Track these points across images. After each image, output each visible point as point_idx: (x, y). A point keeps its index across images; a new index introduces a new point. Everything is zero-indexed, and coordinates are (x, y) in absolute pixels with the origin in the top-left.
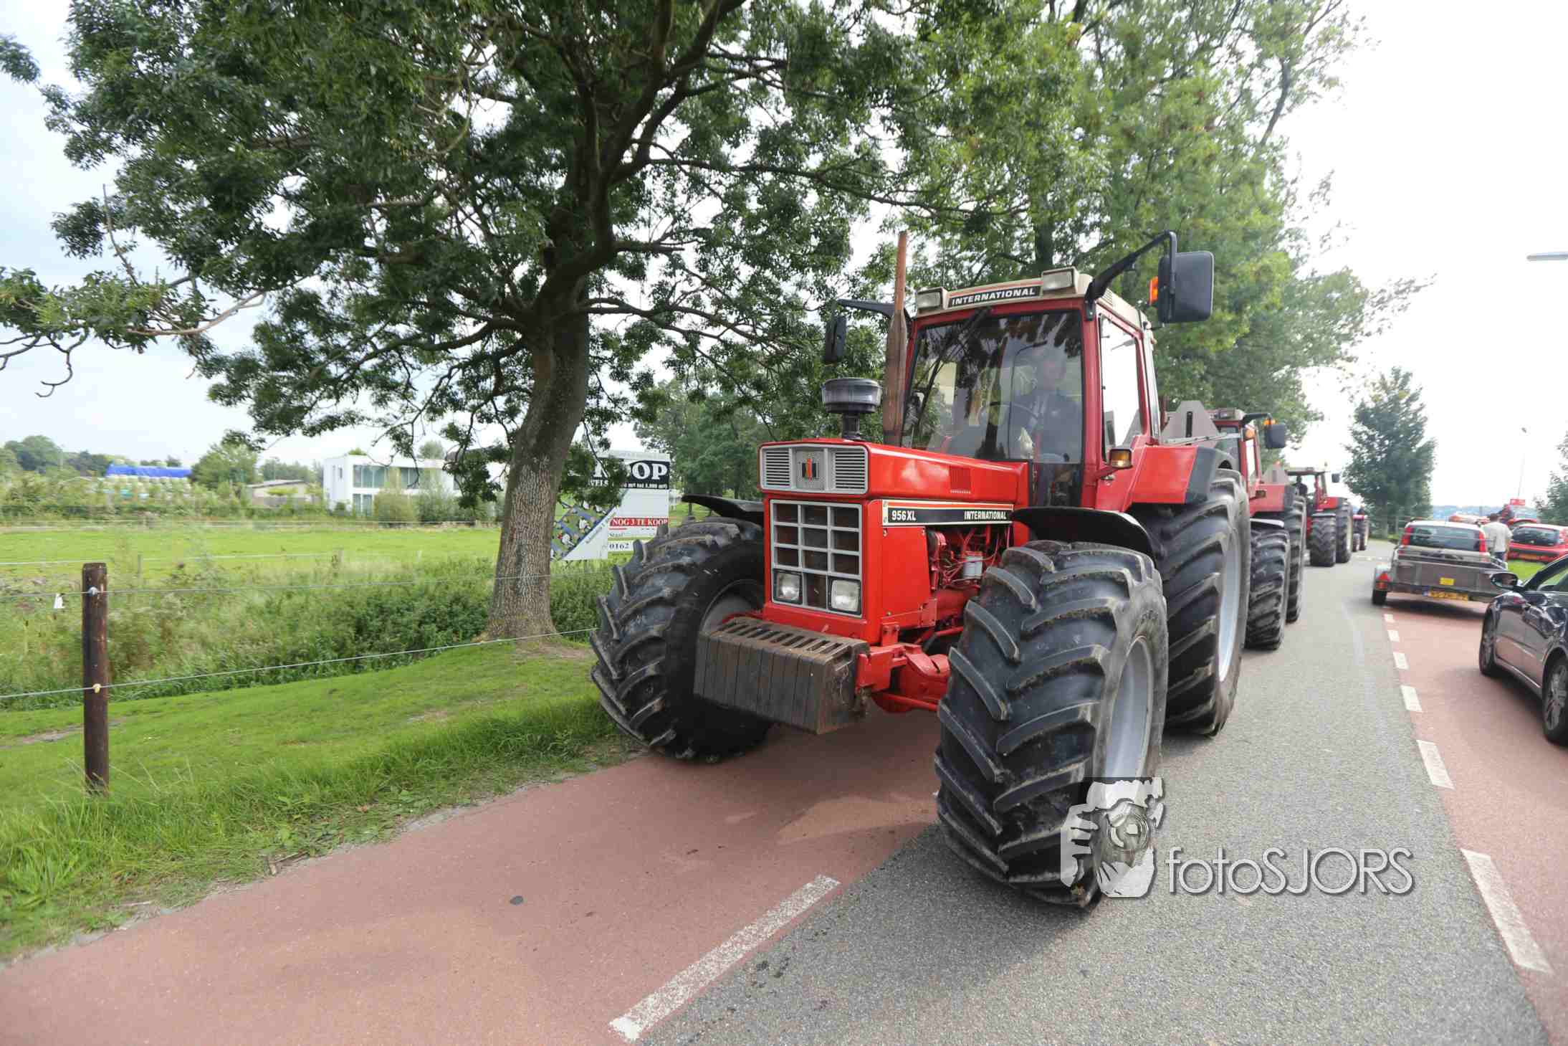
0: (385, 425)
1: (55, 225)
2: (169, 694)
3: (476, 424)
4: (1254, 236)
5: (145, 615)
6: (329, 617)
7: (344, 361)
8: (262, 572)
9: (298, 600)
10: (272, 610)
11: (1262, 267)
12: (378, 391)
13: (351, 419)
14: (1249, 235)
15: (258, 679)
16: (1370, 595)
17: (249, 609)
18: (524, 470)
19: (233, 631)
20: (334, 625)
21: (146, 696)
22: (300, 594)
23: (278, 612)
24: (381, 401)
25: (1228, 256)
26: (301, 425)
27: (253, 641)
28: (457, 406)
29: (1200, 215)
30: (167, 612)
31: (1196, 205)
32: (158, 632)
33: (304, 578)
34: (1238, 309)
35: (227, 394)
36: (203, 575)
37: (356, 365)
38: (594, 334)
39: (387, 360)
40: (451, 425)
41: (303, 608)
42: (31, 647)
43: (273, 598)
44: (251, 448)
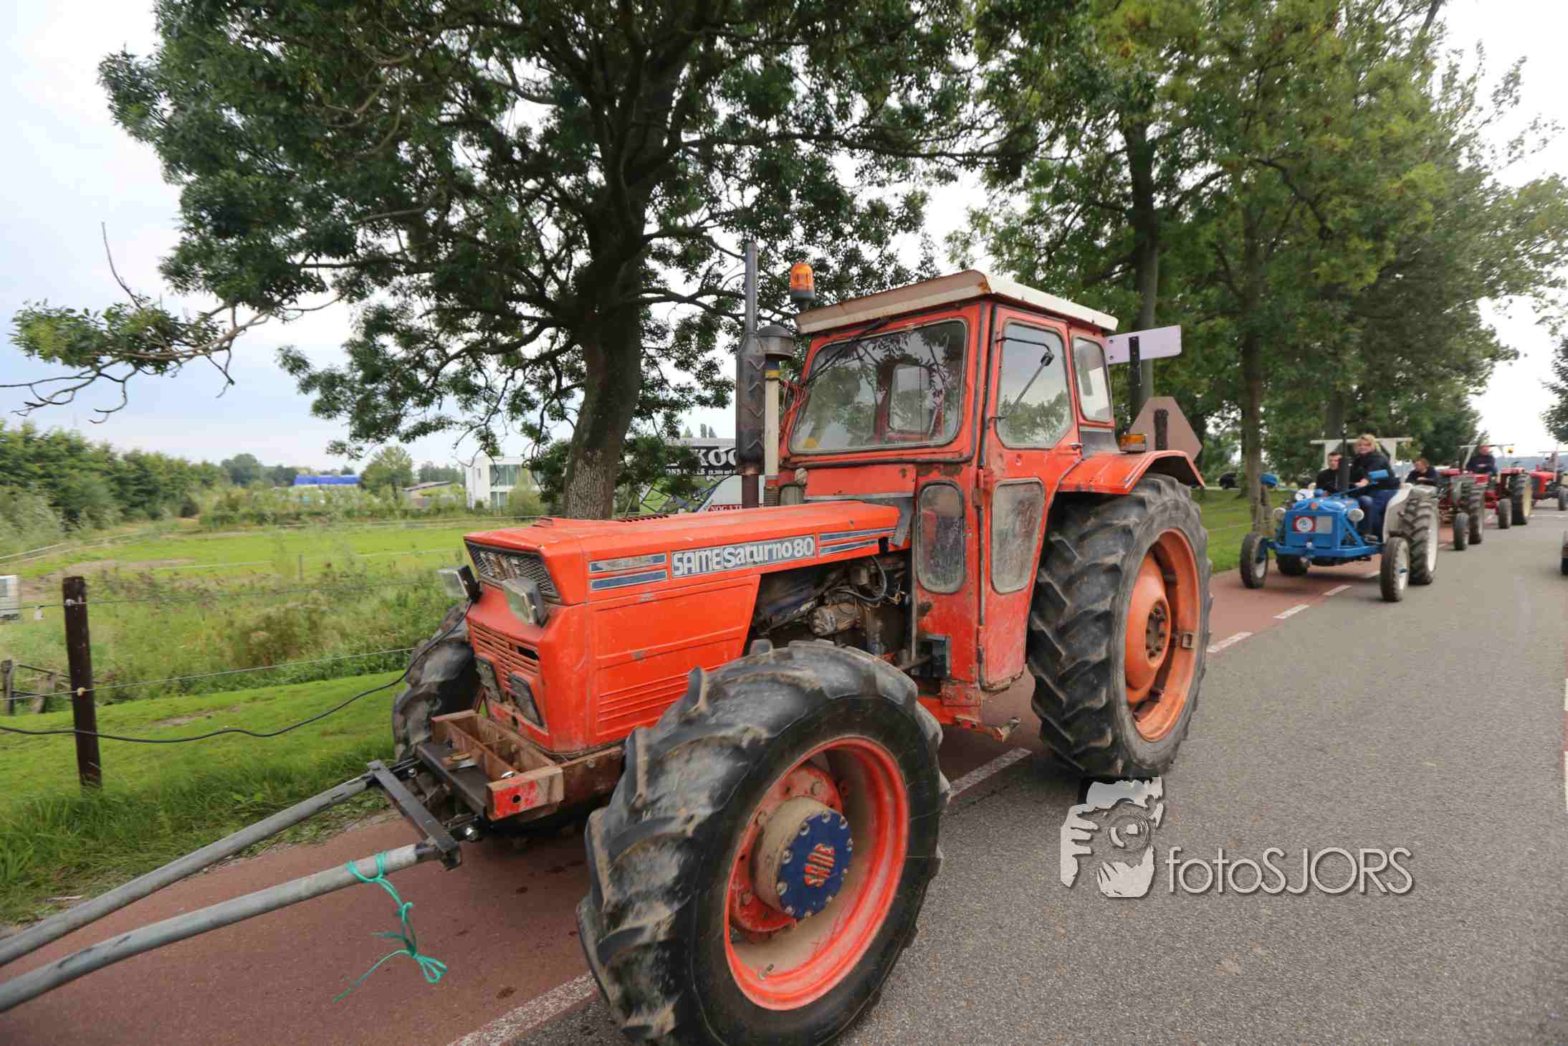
0: (471, 428)
2: (311, 679)
3: (548, 422)
4: (1397, 147)
5: (294, 609)
7: (428, 369)
8: (400, 567)
9: (423, 593)
10: (402, 603)
11: (1405, 183)
12: (464, 396)
13: (441, 424)
14: (1391, 147)
15: (386, 667)
17: (384, 602)
18: (579, 464)
19: (367, 621)
21: (294, 681)
22: (423, 587)
23: (405, 606)
24: (466, 406)
25: (1362, 175)
26: (398, 433)
27: (383, 632)
28: (531, 405)
29: (1326, 132)
30: (312, 606)
31: (1319, 121)
32: (306, 624)
33: (430, 573)
34: (1377, 235)
35: (326, 408)
36: (349, 572)
37: (435, 373)
38: (653, 326)
39: (468, 367)
40: (525, 425)
41: (425, 601)
42: (209, 638)
43: (403, 592)
44: (351, 457)
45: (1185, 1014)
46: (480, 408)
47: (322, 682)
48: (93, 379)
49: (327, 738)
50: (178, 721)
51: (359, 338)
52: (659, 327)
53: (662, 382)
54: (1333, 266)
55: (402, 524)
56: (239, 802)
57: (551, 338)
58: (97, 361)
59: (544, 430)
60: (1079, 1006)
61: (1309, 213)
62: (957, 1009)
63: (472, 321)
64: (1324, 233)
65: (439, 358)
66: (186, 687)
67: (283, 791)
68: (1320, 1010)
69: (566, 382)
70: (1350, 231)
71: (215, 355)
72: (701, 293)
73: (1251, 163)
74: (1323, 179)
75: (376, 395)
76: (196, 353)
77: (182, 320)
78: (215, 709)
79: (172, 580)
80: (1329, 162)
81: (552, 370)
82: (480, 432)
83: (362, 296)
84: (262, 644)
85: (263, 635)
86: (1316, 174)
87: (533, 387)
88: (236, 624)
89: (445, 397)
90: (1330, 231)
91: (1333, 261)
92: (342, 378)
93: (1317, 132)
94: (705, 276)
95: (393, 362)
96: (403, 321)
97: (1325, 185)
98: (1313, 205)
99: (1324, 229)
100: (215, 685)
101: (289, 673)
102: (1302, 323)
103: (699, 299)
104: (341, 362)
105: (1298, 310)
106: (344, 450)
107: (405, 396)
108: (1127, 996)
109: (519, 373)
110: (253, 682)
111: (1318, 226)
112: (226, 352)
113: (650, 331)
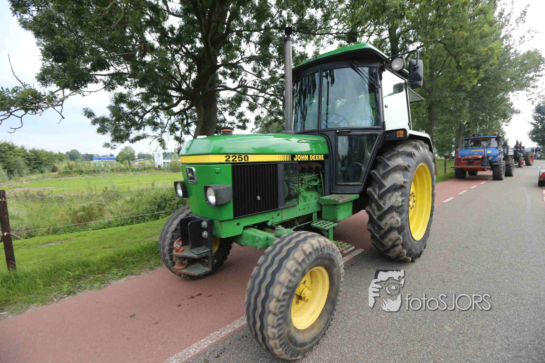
0: (156, 138)
1: (36, 77)
2: (101, 228)
3: (183, 135)
4: (486, 36)
5: (93, 204)
6: (149, 203)
7: (138, 116)
8: (131, 189)
9: (140, 197)
10: (132, 201)
11: (489, 48)
12: (153, 126)
13: (144, 136)
14: (483, 36)
15: (128, 224)
16: (537, 181)
17: (126, 201)
19: (120, 208)
20: (151, 205)
21: (94, 229)
22: (140, 195)
23: (134, 202)
24: (154, 129)
25: (473, 46)
26: (129, 140)
27: (126, 211)
28: (177, 129)
29: (460, 30)
30: (100, 203)
31: (458, 26)
32: (98, 209)
33: (142, 190)
34: (478, 67)
35: (102, 130)
36: (113, 190)
37: (142, 117)
38: (221, 100)
39: (154, 115)
40: (175, 136)
41: (141, 200)
42: (62, 215)
43: (133, 197)
44: (112, 148)
45: (434, 348)
46: (159, 131)
47: (104, 230)
48: (9, 116)
49: (105, 249)
50: (50, 244)
51: (113, 105)
52: (223, 100)
53: (224, 121)
54: (462, 78)
55: (132, 174)
56: (70, 274)
57: (184, 105)
58: (10, 109)
59: (182, 138)
60: (394, 345)
61: (453, 60)
62: (348, 348)
63: (154, 99)
64: (459, 67)
65: (143, 112)
66: (55, 232)
67: (86, 270)
68: (483, 345)
69: (189, 121)
70: (468, 67)
71: (56, 107)
72: (238, 87)
73: (434, 42)
74: (459, 47)
75: (120, 126)
76: (48, 107)
77: (43, 94)
78: (64, 240)
79: (49, 194)
80: (462, 41)
81: (184, 116)
82: (159, 139)
83: (113, 88)
84: (82, 216)
85: (82, 213)
86: (456, 46)
87: (178, 123)
88: (72, 210)
89: (146, 127)
90: (461, 67)
91: (462, 76)
92: (107, 120)
93: (458, 30)
94: (240, 82)
95: (126, 114)
96: (130, 99)
97: (460, 49)
98: (455, 58)
99: (458, 65)
100: (65, 231)
101: (92, 226)
102: (449, 99)
103: (237, 90)
104: (107, 114)
105: (448, 95)
106: (109, 146)
107: (131, 127)
108: (411, 341)
109: (172, 117)
110: (79, 230)
111: (456, 64)
112: (61, 106)
113: (220, 102)
